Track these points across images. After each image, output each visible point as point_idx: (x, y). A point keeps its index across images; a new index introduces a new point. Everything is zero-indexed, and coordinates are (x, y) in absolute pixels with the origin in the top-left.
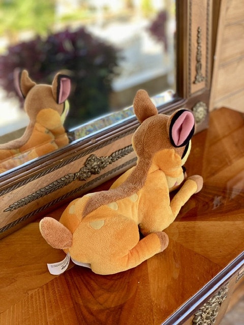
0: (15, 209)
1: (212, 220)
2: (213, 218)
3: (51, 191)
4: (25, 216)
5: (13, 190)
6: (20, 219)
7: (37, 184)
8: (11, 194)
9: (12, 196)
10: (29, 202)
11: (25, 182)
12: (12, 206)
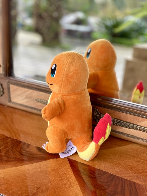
9: (39, 94)
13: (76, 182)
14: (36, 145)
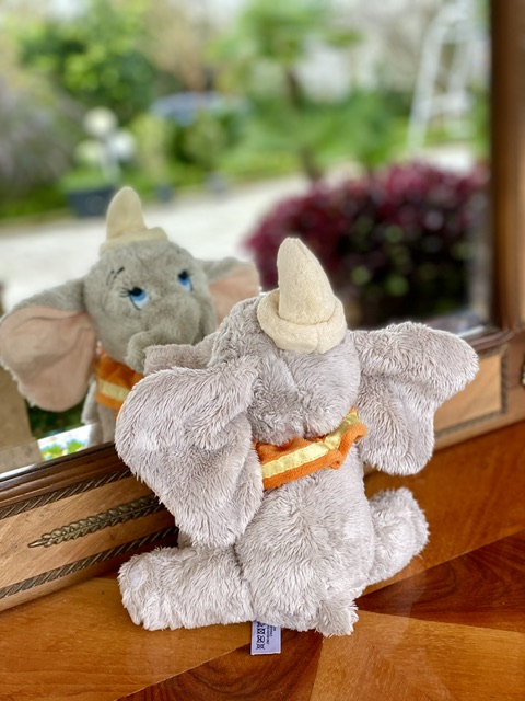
0: (55, 543)
1: (500, 628)
2: (506, 624)
3: (143, 512)
4: (80, 562)
5: (51, 501)
6: (67, 567)
7: (111, 494)
8: (47, 510)
9: (48, 515)
10: (90, 531)
11: (82, 488)
12: (48, 536)
13: (452, 625)
14: (223, 650)
